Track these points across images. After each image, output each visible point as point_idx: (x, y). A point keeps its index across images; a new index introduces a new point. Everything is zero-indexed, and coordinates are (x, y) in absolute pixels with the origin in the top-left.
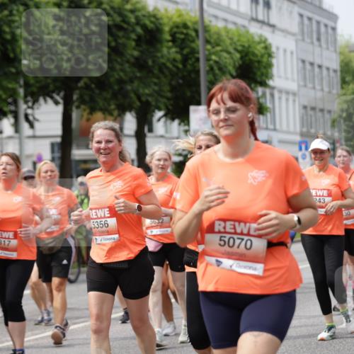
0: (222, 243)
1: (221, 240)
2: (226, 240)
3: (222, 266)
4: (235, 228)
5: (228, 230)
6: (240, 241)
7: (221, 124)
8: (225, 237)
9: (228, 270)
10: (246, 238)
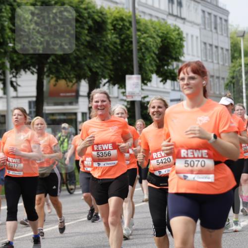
2: (189, 162)
3: (188, 179)
4: (193, 154)
5: (190, 155)
7: (185, 87)
9: (192, 181)
10: (201, 160)
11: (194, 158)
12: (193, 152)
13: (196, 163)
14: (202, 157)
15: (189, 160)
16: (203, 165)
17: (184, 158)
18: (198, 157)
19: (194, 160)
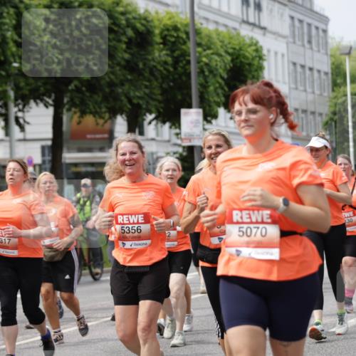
0: (241, 234)
1: (239, 231)
4: (250, 217)
7: (243, 124)
13: (254, 230)
16: (264, 234)
19: (252, 226)
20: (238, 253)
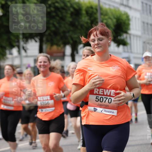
0: (97, 100)
1: (96, 99)
2: (99, 98)
3: (97, 111)
4: (103, 92)
5: (100, 93)
6: (106, 99)
8: (99, 97)
9: (100, 113)
10: (109, 97)
11: (104, 95)
12: (103, 91)
14: (110, 96)
15: (100, 96)
16: (110, 102)
17: (96, 94)
18: (107, 95)
19: (104, 97)
20: (95, 110)
